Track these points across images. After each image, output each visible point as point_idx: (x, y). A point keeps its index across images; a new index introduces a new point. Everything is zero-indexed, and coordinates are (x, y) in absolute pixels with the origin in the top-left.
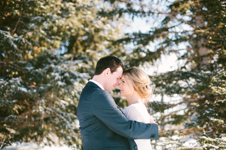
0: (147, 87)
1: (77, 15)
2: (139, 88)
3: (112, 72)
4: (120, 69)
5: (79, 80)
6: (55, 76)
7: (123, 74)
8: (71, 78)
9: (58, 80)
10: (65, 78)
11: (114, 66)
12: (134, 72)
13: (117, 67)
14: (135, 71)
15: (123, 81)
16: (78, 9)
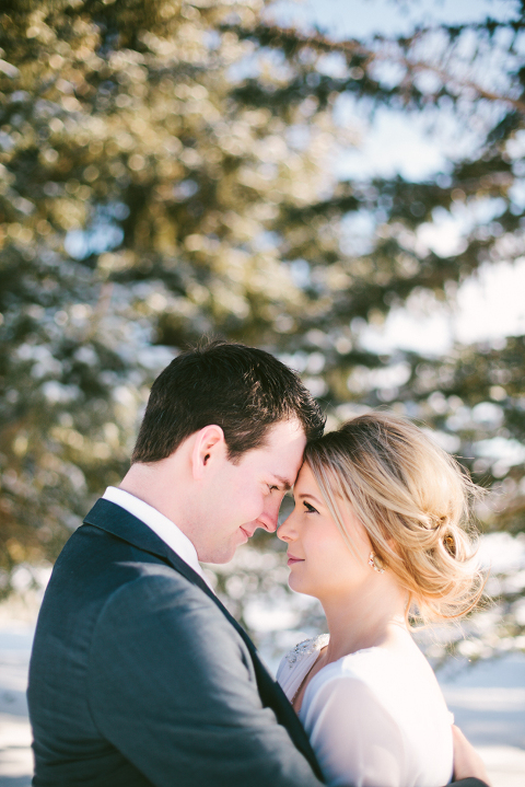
0: (449, 541)
1: (149, 100)
2: (405, 554)
3: (236, 448)
4: (288, 434)
7: (304, 458)
10: (80, 369)
11: (248, 414)
12: (379, 447)
13: (270, 420)
14: (387, 446)
15: (306, 504)
16: (155, 76)
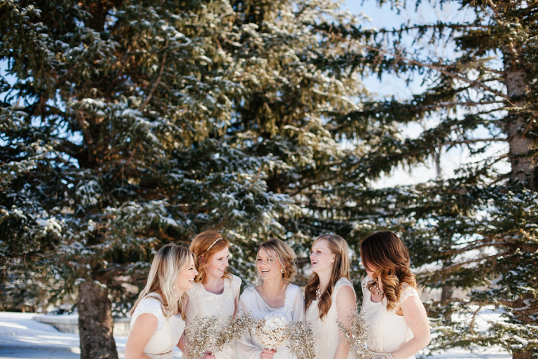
5: (271, 206)
6: (228, 200)
8: (257, 202)
9: (233, 207)
